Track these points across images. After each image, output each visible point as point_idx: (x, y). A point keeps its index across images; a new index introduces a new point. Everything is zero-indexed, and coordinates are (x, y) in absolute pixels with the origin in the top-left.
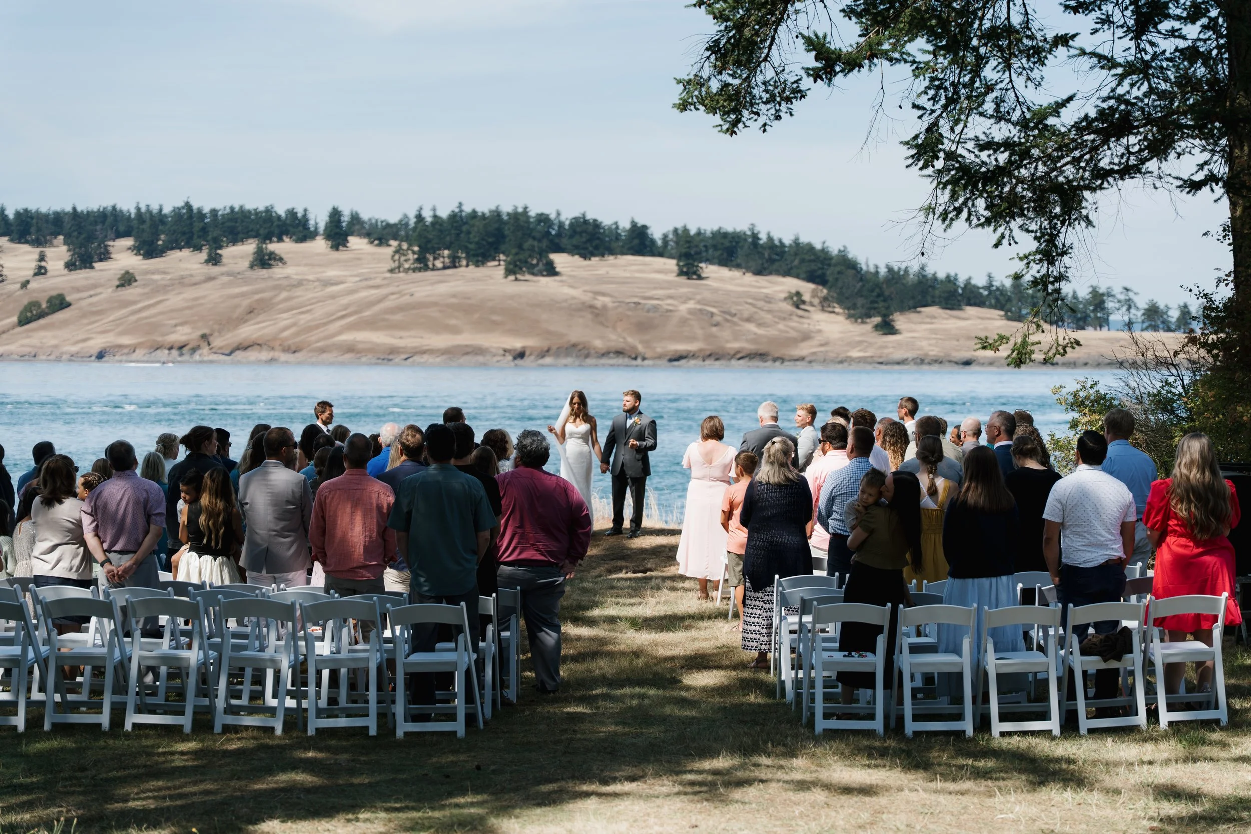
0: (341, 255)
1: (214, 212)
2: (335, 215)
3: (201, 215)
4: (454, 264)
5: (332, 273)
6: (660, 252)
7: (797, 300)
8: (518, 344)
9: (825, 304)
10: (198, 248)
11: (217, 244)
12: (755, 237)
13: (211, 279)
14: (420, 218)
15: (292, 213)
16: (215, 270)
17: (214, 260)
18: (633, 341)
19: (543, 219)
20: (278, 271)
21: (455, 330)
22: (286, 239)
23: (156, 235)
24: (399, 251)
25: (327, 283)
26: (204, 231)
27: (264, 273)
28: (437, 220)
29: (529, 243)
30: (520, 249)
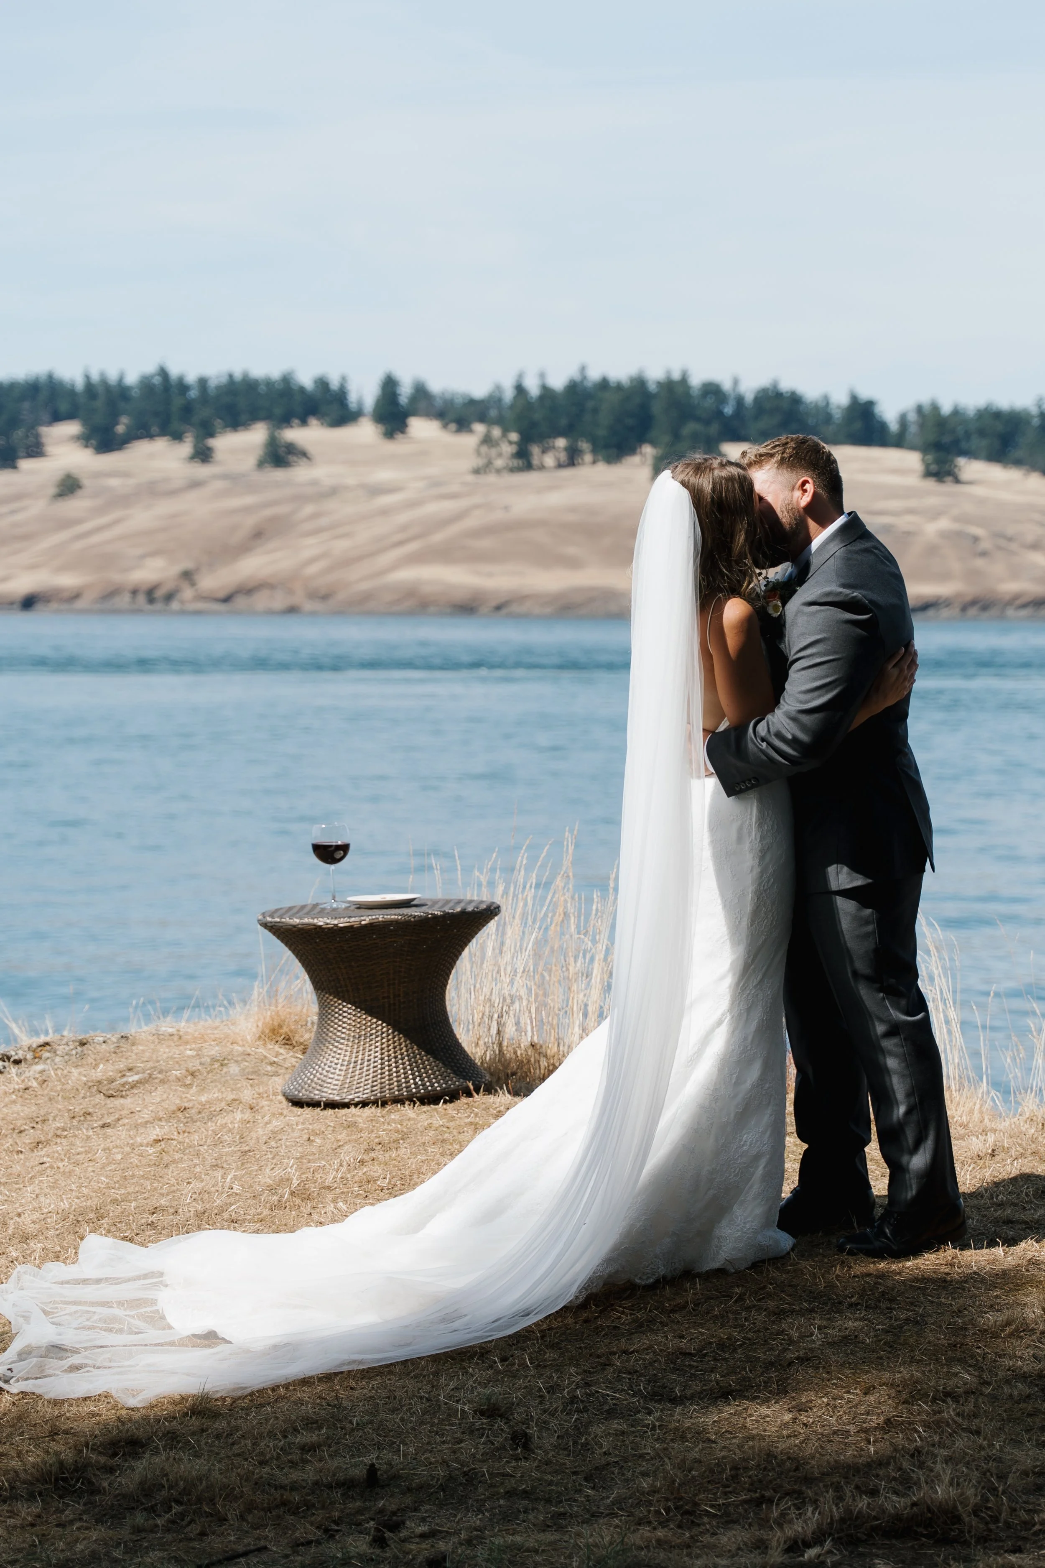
0: (398, 447)
1: (203, 382)
2: (390, 385)
3: (182, 387)
4: (572, 459)
5: (384, 475)
6: (898, 441)
10: (178, 437)
11: (208, 431)
13: (195, 484)
14: (520, 390)
15: (322, 383)
16: (202, 471)
17: (203, 455)
19: (712, 390)
20: (300, 473)
21: (573, 563)
22: (313, 422)
23: (114, 417)
24: (487, 440)
25: (376, 490)
26: (188, 410)
27: (279, 474)
28: (547, 392)
29: (690, 427)
30: (676, 436)
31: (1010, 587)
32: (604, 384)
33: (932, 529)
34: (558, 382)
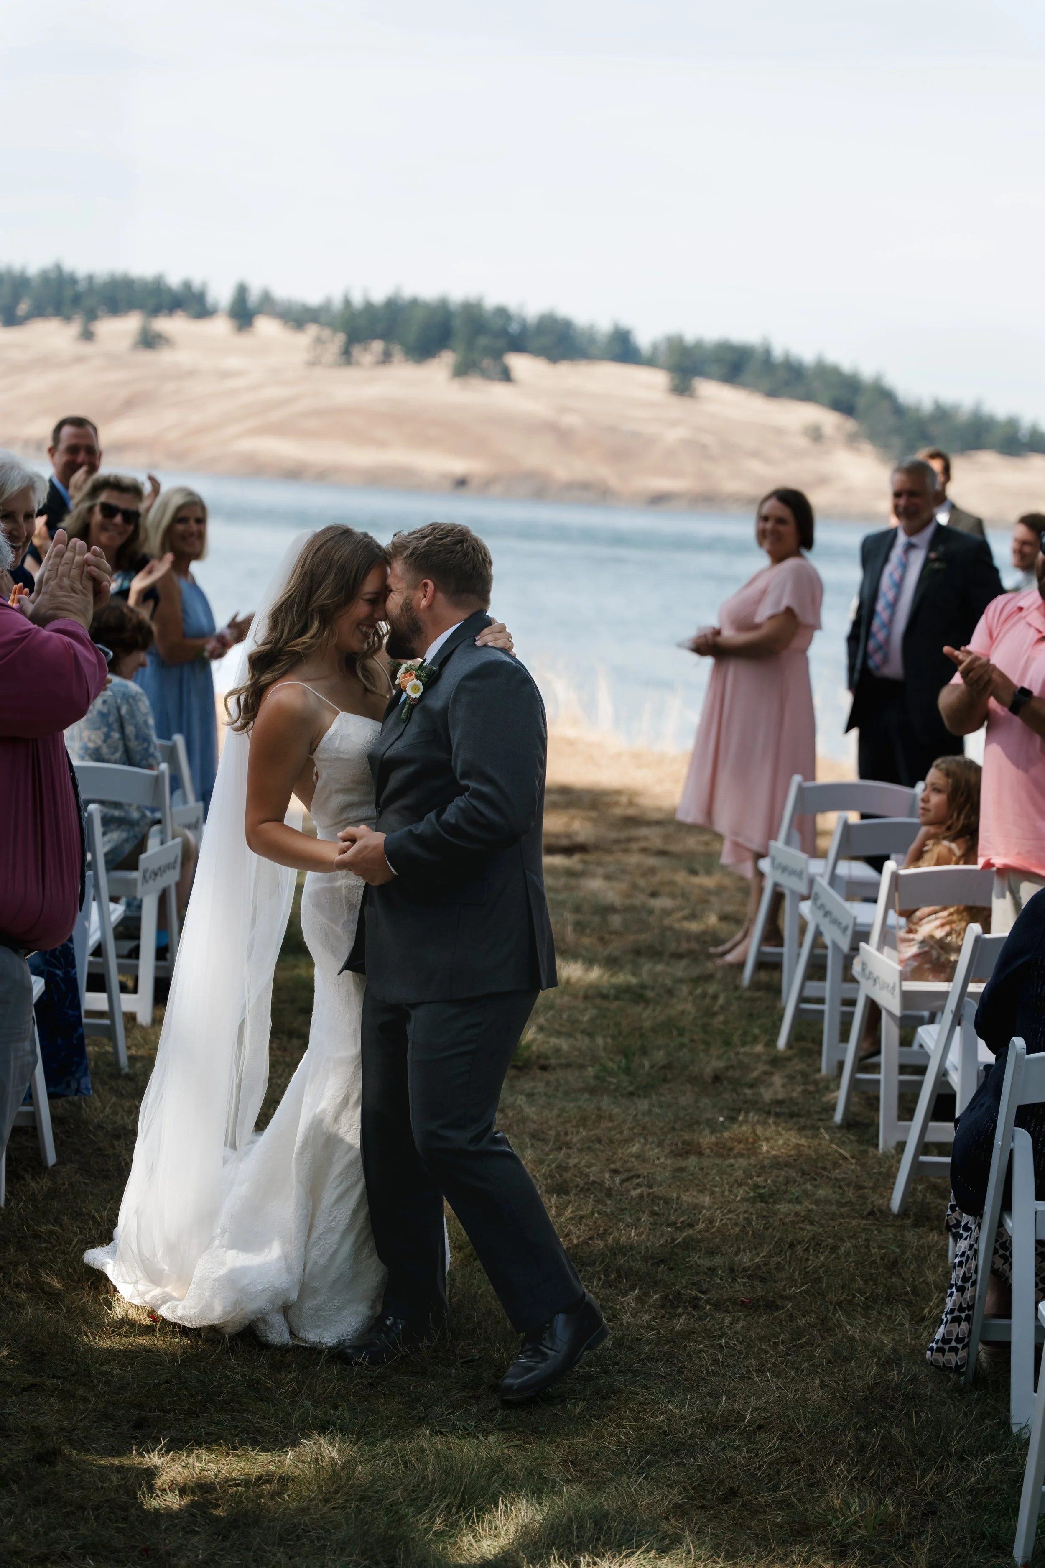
0: (245, 340)
1: (90, 278)
2: (242, 292)
3: (73, 280)
4: (386, 358)
5: (233, 362)
6: (649, 361)
7: (815, 434)
8: (458, 466)
9: (851, 440)
10: (68, 318)
11: (91, 316)
12: (767, 353)
13: (79, 360)
14: (347, 303)
15: (187, 285)
16: (87, 349)
17: (88, 335)
18: (604, 472)
19: (502, 312)
20: (165, 357)
21: (382, 444)
22: (180, 313)
23: (16, 298)
24: (319, 341)
25: (226, 375)
26: (77, 300)
27: (147, 356)
28: (369, 307)
29: (483, 341)
30: (470, 346)
31: (732, 486)
32: (414, 303)
33: (673, 435)
34: (379, 296)
